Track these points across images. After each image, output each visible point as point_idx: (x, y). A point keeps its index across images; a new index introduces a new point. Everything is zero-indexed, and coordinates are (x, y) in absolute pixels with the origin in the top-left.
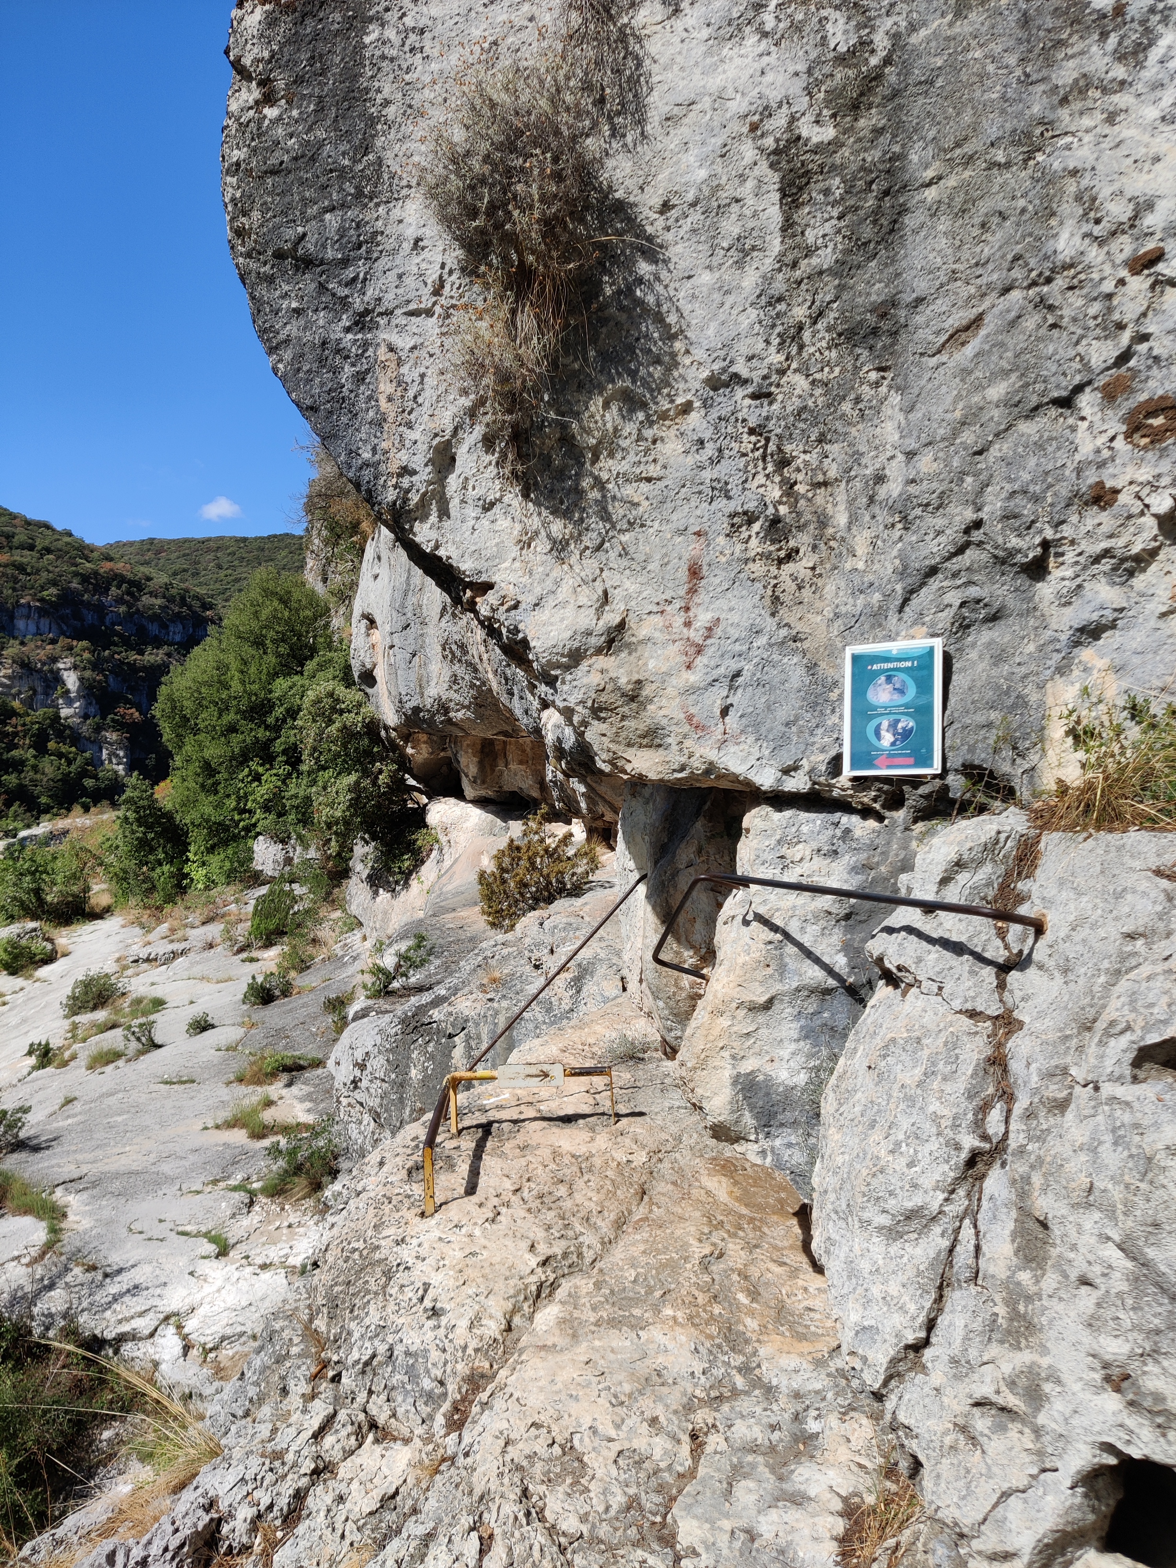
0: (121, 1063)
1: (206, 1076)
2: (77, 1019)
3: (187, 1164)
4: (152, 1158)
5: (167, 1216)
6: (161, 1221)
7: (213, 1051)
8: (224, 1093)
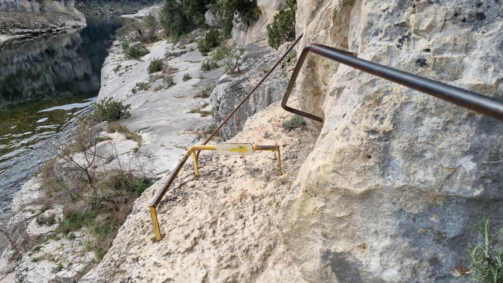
0: (163, 90)
1: (187, 95)
2: (152, 74)
3: (180, 124)
4: (170, 122)
5: (173, 141)
6: (171, 143)
7: (190, 87)
8: (193, 101)
